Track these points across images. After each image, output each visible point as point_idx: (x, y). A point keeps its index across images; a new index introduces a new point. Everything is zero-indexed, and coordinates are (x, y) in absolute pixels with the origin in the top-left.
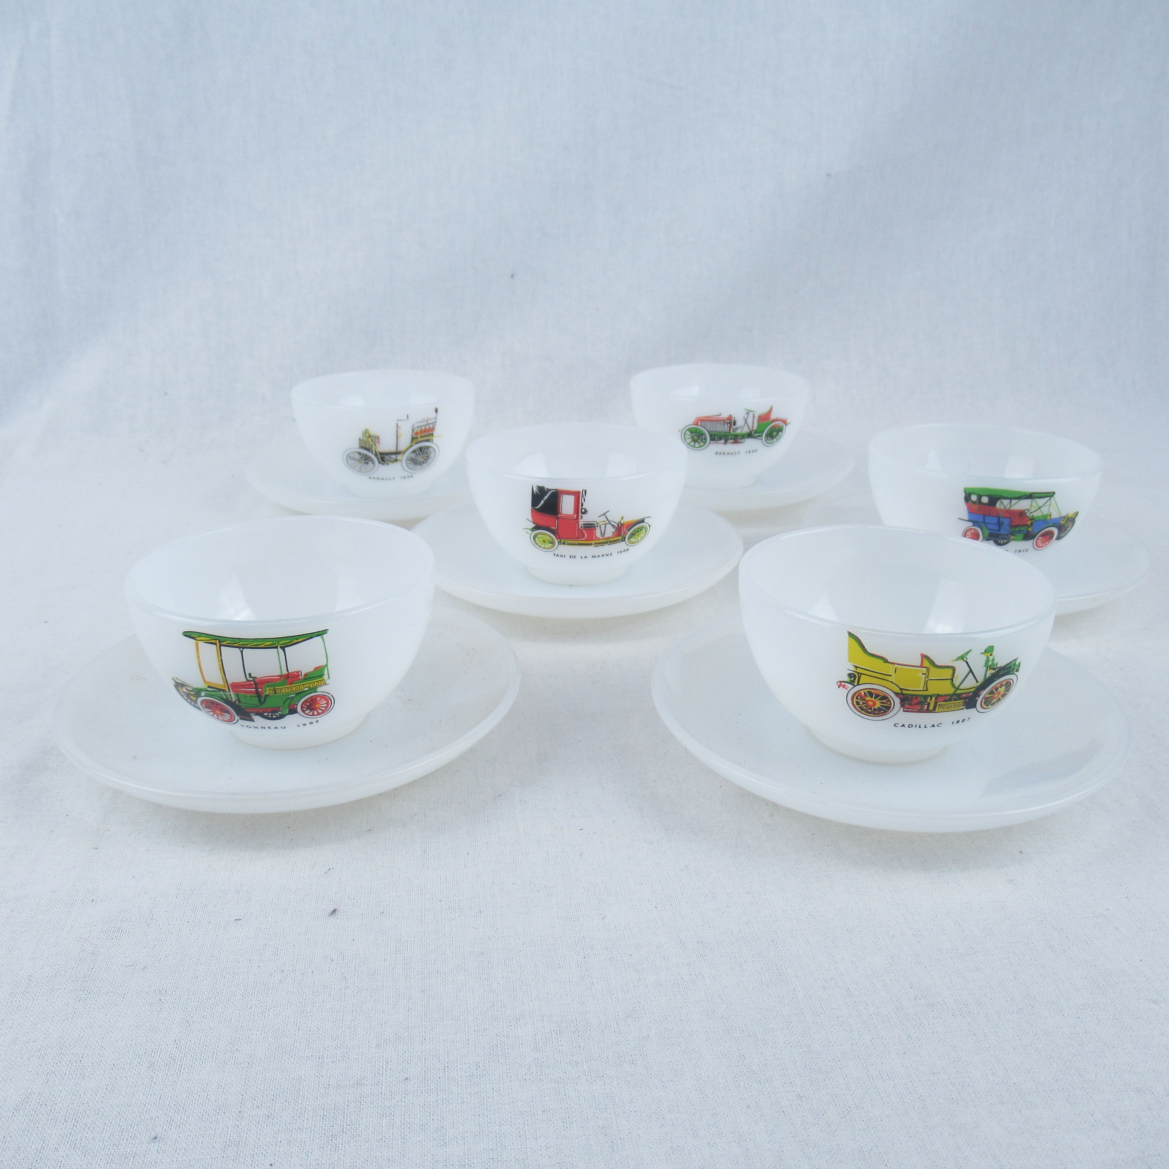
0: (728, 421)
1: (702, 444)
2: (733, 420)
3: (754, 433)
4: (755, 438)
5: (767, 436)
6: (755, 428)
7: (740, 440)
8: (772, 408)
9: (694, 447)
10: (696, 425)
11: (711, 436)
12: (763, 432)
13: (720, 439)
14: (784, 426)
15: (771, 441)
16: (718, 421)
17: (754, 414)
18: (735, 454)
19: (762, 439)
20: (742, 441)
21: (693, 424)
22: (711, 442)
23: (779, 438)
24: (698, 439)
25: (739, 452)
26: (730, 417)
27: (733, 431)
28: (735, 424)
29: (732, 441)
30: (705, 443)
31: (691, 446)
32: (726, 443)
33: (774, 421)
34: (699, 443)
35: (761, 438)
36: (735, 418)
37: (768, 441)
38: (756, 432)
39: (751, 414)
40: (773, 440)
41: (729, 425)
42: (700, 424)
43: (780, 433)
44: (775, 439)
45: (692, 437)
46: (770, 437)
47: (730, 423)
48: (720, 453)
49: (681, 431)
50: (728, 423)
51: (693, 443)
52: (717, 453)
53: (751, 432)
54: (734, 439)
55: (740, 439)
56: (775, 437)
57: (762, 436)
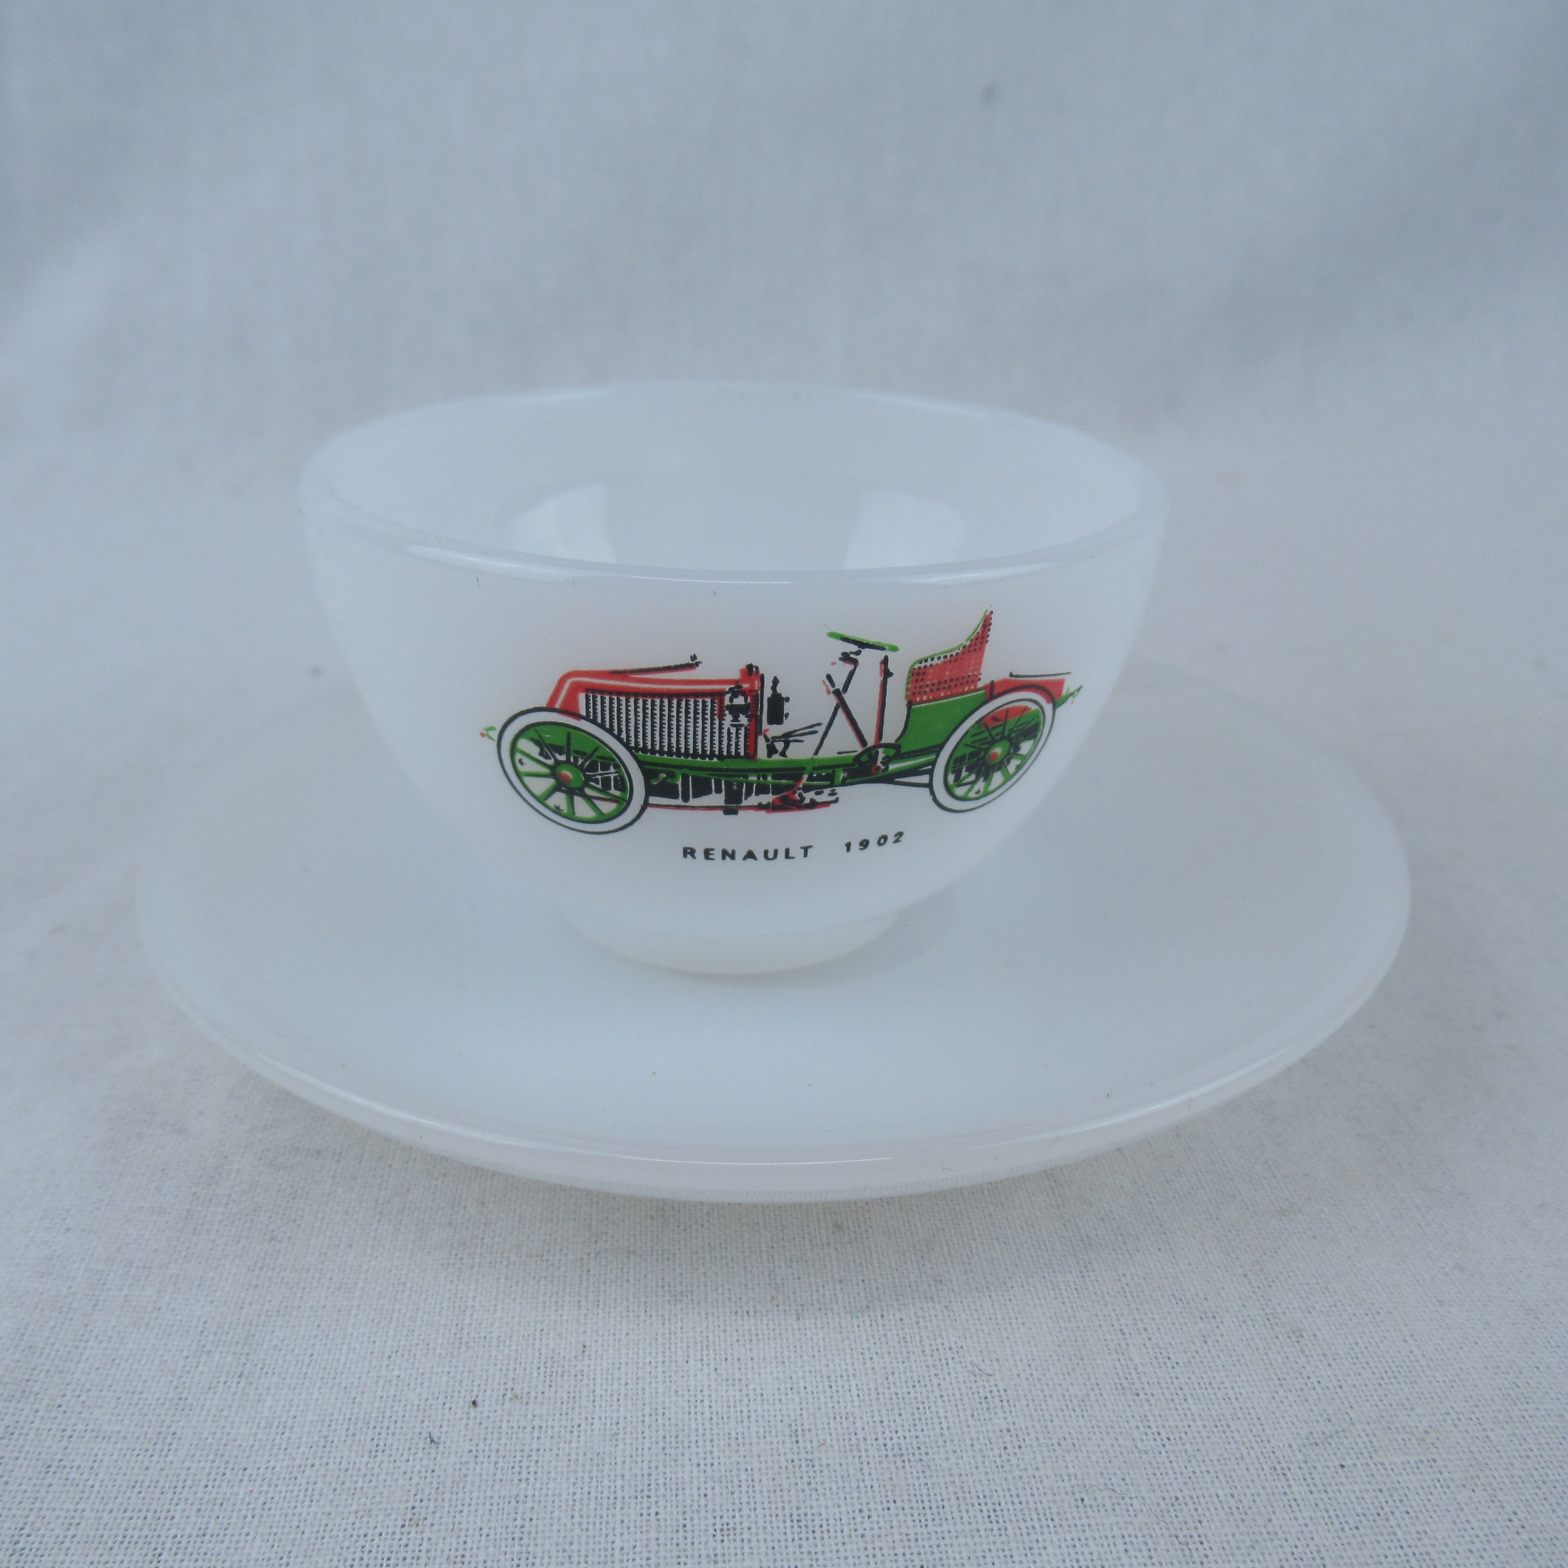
0: (740, 701)
1: (607, 807)
2: (768, 693)
3: (887, 761)
4: (890, 779)
5: (955, 765)
6: (890, 735)
7: (809, 796)
8: (986, 624)
9: (571, 816)
10: (561, 711)
11: (648, 772)
12: (937, 749)
13: (702, 789)
14: (1048, 708)
15: (980, 785)
16: (680, 695)
17: (885, 661)
18: (787, 856)
19: (930, 785)
20: (824, 797)
21: (550, 708)
22: (653, 800)
23: (1019, 768)
24: (586, 784)
25: (806, 849)
26: (751, 671)
27: (771, 750)
28: (777, 715)
29: (767, 798)
30: (624, 804)
31: (557, 810)
32: (731, 807)
33: (993, 691)
34: (589, 799)
35: (925, 779)
36: (776, 681)
37: (960, 791)
38: (897, 751)
39: (869, 660)
40: (987, 777)
41: (743, 720)
42: (583, 712)
43: (1026, 747)
44: (997, 778)
45: (553, 772)
46: (970, 770)
47: (751, 710)
48: (707, 853)
49: (495, 735)
50: (736, 711)
51: (559, 799)
52: (689, 852)
53: (870, 753)
54: (777, 789)
55: (807, 789)
56: (1001, 765)
57: (931, 773)
